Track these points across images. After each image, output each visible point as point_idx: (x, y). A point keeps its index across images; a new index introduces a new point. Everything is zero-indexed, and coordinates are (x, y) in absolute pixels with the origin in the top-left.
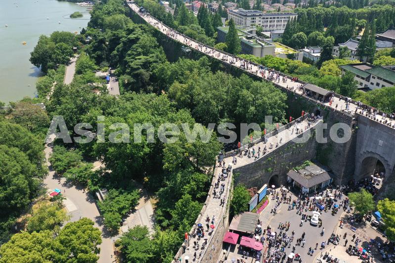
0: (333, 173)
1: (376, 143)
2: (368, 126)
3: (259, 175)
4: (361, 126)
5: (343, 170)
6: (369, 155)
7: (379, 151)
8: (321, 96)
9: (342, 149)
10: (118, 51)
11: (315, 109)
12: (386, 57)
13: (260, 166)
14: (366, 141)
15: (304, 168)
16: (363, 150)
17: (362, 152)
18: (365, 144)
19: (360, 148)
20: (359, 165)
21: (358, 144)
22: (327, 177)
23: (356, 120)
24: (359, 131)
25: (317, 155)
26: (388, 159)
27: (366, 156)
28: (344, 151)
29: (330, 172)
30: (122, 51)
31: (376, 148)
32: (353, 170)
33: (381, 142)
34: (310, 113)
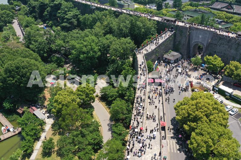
0: (182, 54)
1: (199, 37)
2: (195, 31)
3: (153, 57)
4: (192, 31)
5: (186, 52)
6: (196, 43)
7: (200, 41)
8: (172, 21)
9: (184, 42)
10: (48, 12)
11: (171, 27)
12: (188, 7)
13: (153, 53)
14: (194, 37)
15: (169, 53)
16: (193, 41)
17: (193, 43)
18: (194, 39)
19: (192, 41)
20: (192, 49)
21: (191, 39)
22: (180, 55)
23: (189, 29)
24: (191, 34)
25: (174, 47)
26: (204, 43)
27: (194, 44)
28: (186, 43)
29: (181, 53)
30: (50, 11)
31: (199, 39)
32: (190, 51)
33: (200, 36)
34: (169, 29)
